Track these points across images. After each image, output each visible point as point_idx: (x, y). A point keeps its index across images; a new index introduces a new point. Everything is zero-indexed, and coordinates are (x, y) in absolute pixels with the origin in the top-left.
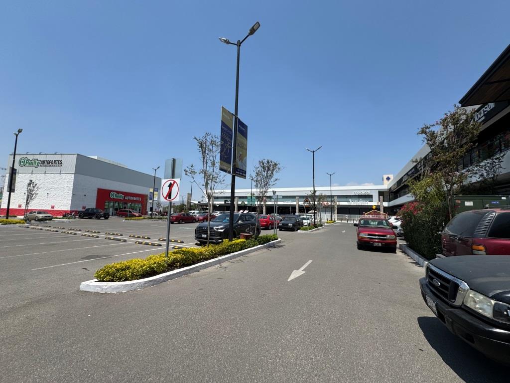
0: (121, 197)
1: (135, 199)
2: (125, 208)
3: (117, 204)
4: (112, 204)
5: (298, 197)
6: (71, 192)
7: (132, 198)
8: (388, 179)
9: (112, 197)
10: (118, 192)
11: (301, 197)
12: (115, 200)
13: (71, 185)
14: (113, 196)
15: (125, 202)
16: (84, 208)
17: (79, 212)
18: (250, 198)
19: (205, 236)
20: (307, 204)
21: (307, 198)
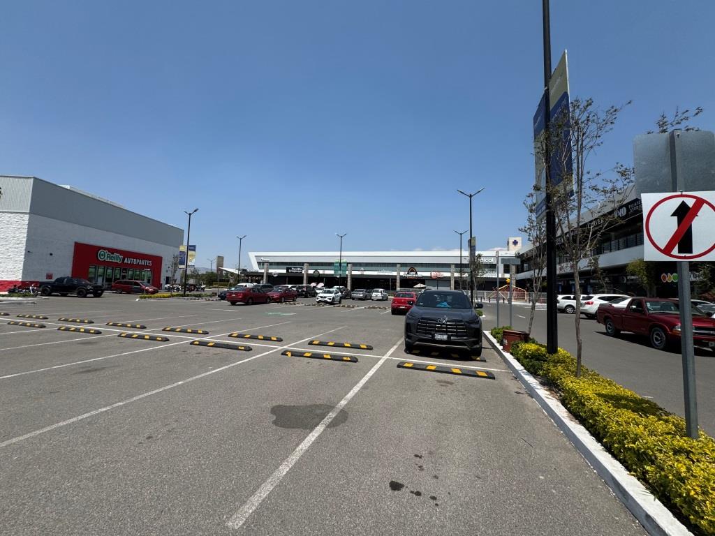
0: (118, 259)
1: (142, 262)
2: (124, 277)
3: (109, 271)
4: (101, 270)
5: (399, 265)
6: (23, 247)
7: (136, 261)
8: (515, 243)
9: (101, 259)
10: (112, 251)
11: (403, 265)
12: (107, 265)
13: (23, 235)
14: (104, 256)
15: (125, 267)
16: (49, 276)
17: (41, 284)
18: (338, 265)
19: (445, 337)
20: (412, 275)
21: (412, 267)
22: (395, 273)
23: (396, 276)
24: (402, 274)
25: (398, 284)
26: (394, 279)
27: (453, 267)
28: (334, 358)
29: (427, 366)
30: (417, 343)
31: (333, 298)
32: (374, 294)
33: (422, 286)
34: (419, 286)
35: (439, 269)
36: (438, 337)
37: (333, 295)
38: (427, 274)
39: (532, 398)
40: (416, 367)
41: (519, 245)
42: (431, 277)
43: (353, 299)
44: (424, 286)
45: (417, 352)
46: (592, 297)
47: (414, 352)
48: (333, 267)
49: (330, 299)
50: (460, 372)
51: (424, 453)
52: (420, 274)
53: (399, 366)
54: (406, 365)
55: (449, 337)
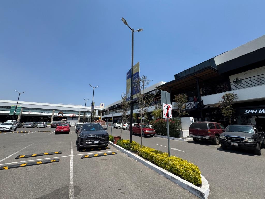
5: (54, 110)
8: (102, 105)
11: (56, 110)
18: (14, 108)
19: (98, 142)
20: (61, 115)
21: (61, 112)
22: (51, 114)
23: (52, 115)
24: (55, 114)
25: (52, 119)
26: (50, 117)
27: (80, 112)
28: (44, 163)
29: (94, 155)
30: (86, 146)
31: (11, 128)
32: (39, 125)
33: (65, 120)
34: (64, 120)
35: (74, 113)
36: (95, 142)
37: (11, 126)
38: (68, 115)
39: (130, 157)
40: (90, 157)
41: (103, 106)
42: (70, 116)
43: (23, 128)
44: (66, 120)
45: (85, 150)
46: (125, 124)
47: (83, 150)
48: (10, 109)
49: (8, 129)
50: (107, 154)
51: (120, 187)
52: (65, 115)
53: (82, 158)
54: (85, 157)
55: (99, 142)
